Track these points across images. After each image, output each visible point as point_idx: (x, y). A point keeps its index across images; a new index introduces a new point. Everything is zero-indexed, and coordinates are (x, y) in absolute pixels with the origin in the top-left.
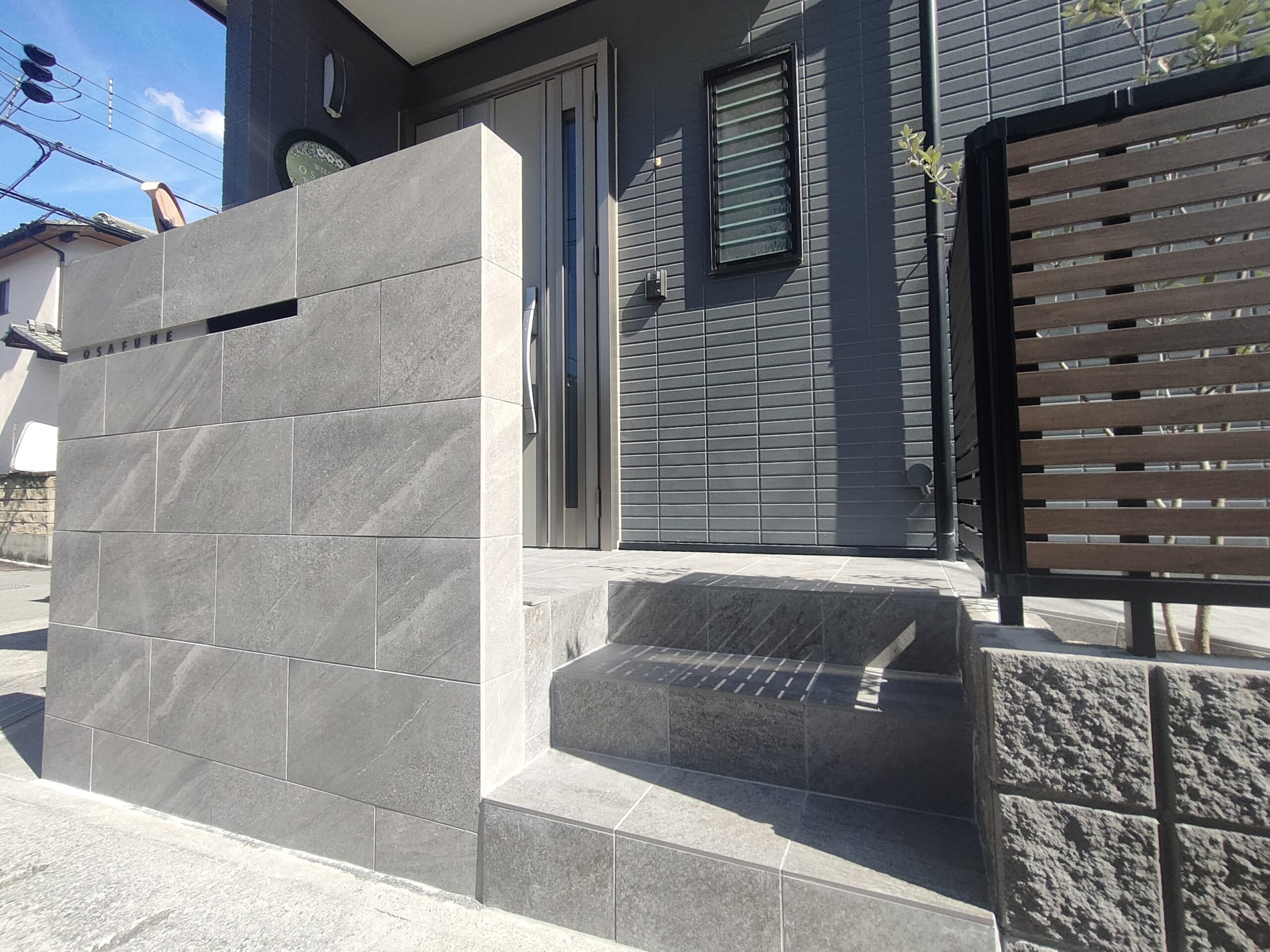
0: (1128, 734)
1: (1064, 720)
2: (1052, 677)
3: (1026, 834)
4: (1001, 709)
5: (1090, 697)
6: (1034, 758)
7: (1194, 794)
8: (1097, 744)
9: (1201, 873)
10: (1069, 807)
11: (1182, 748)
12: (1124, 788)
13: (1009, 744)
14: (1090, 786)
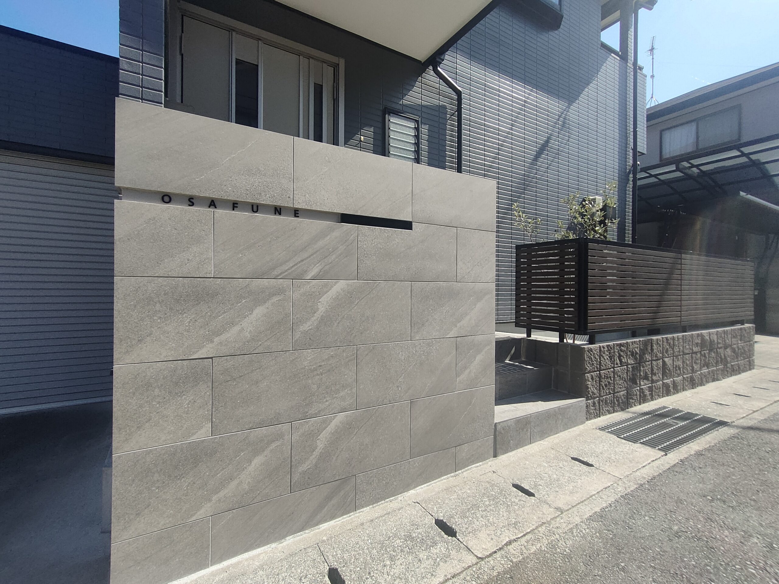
0: (598, 358)
1: (592, 357)
2: (591, 350)
3: (588, 381)
4: (586, 358)
5: (595, 352)
6: (589, 366)
7: (602, 366)
8: (595, 361)
9: (602, 378)
10: (592, 373)
11: (602, 359)
12: (597, 367)
13: (587, 364)
14: (594, 369)
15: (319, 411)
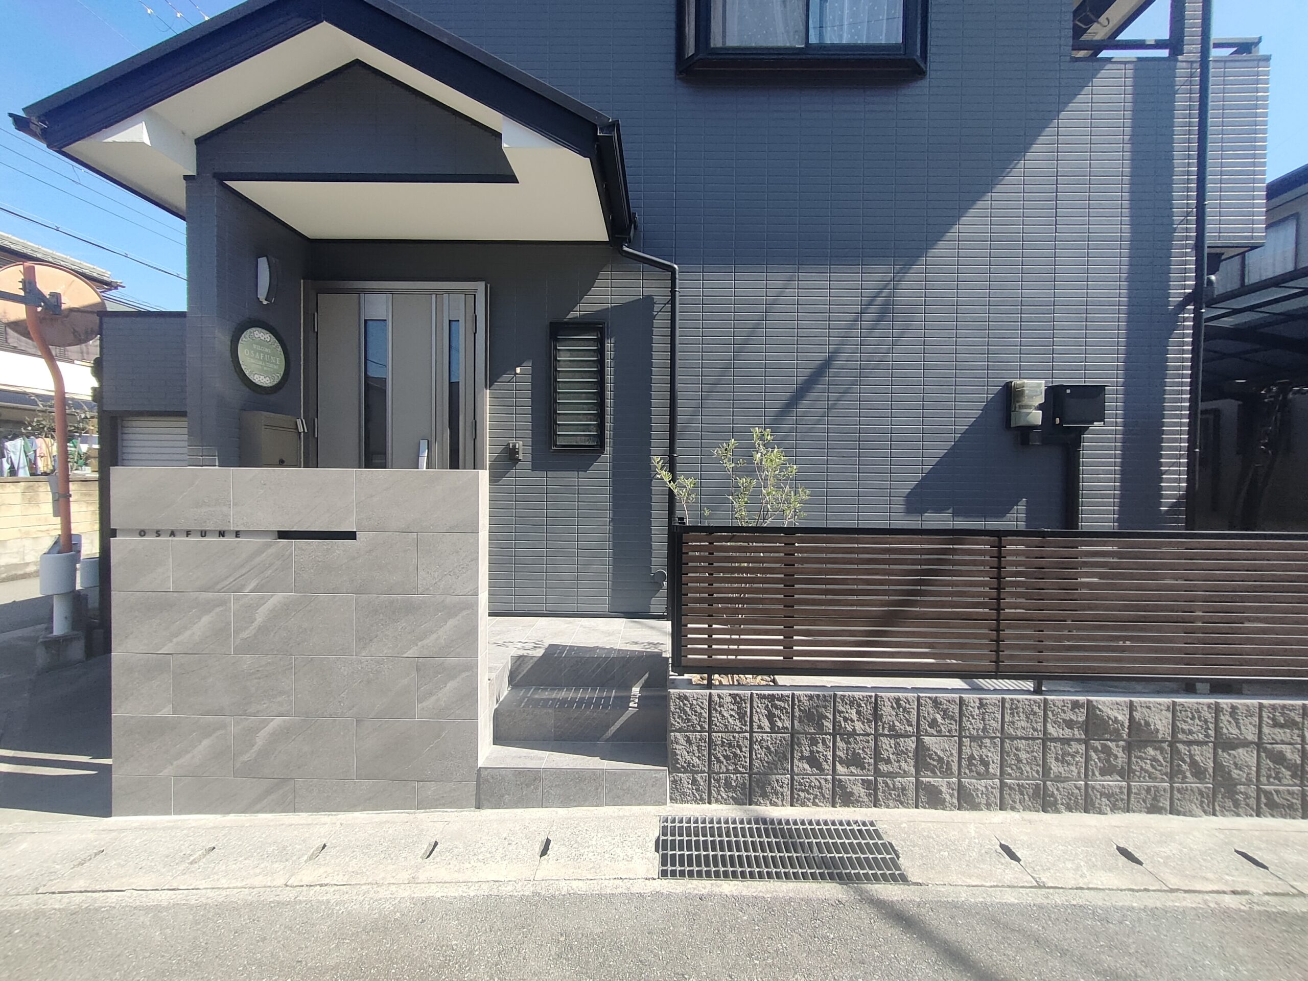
0: (702, 711)
1: (688, 709)
2: (686, 698)
3: (677, 743)
4: (672, 708)
5: (695, 702)
6: (680, 721)
7: (716, 725)
8: (695, 715)
9: (716, 745)
10: (688, 734)
11: (714, 714)
12: (701, 726)
13: (674, 718)
14: (693, 727)
15: (258, 712)
